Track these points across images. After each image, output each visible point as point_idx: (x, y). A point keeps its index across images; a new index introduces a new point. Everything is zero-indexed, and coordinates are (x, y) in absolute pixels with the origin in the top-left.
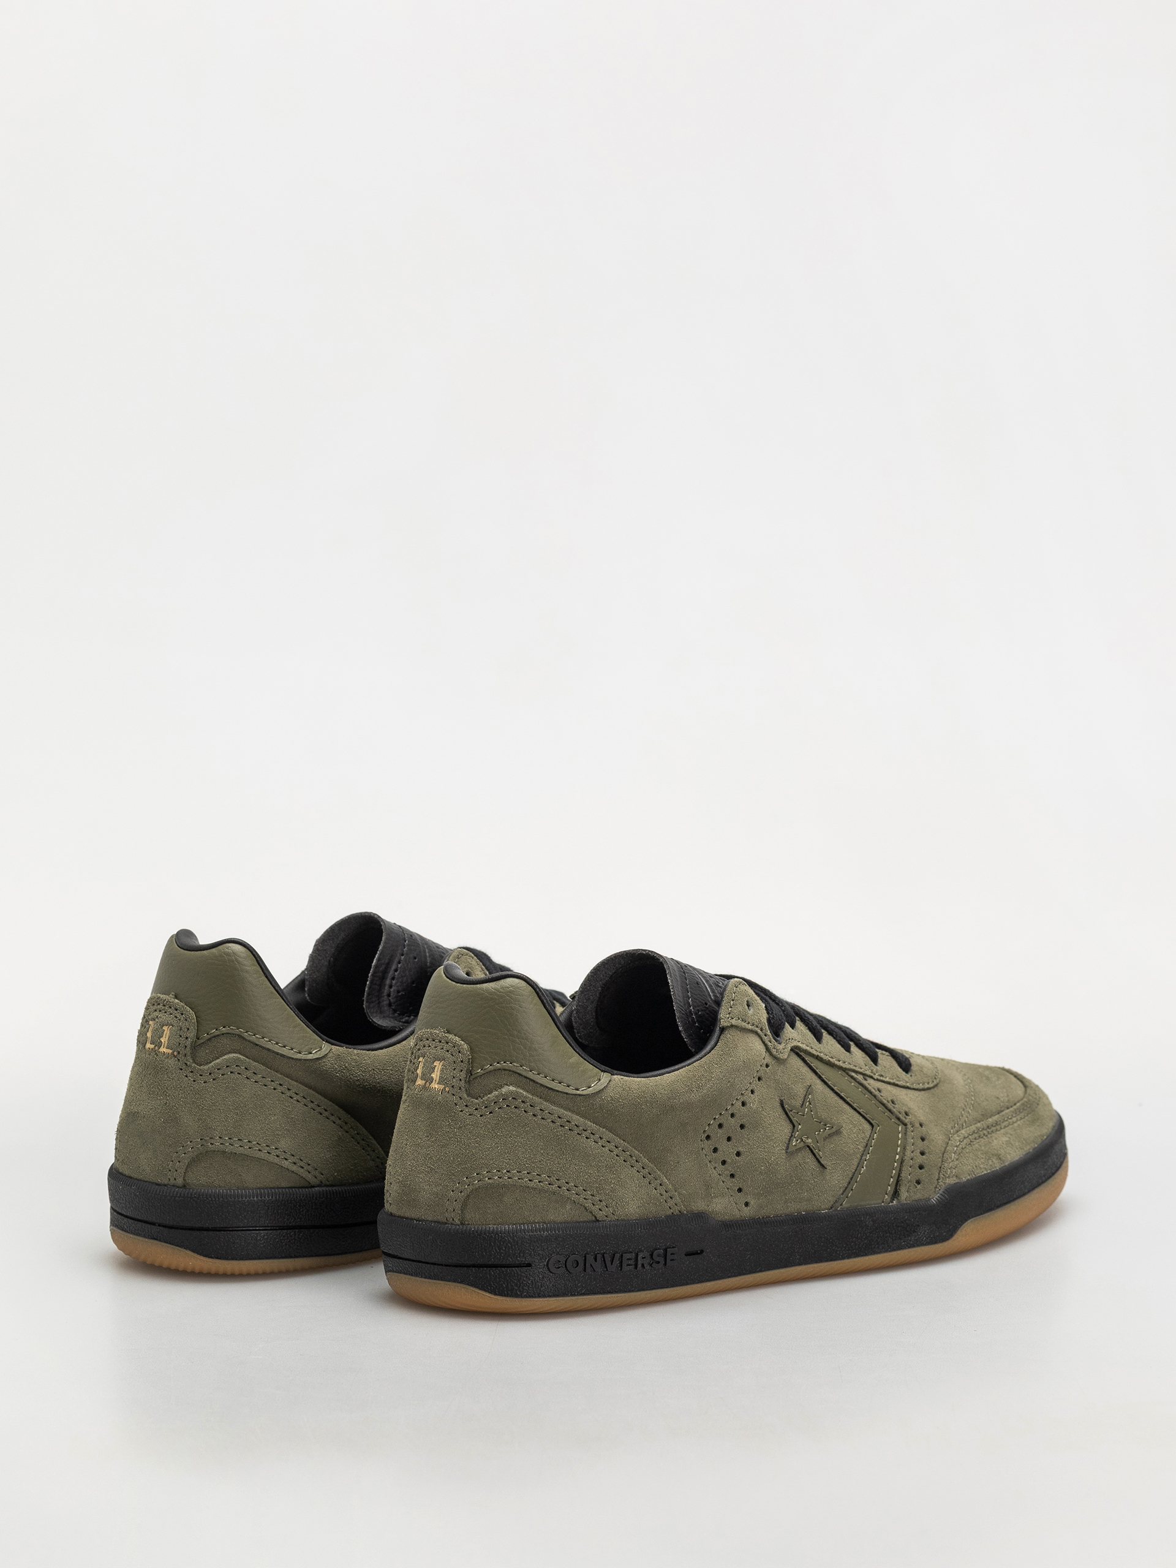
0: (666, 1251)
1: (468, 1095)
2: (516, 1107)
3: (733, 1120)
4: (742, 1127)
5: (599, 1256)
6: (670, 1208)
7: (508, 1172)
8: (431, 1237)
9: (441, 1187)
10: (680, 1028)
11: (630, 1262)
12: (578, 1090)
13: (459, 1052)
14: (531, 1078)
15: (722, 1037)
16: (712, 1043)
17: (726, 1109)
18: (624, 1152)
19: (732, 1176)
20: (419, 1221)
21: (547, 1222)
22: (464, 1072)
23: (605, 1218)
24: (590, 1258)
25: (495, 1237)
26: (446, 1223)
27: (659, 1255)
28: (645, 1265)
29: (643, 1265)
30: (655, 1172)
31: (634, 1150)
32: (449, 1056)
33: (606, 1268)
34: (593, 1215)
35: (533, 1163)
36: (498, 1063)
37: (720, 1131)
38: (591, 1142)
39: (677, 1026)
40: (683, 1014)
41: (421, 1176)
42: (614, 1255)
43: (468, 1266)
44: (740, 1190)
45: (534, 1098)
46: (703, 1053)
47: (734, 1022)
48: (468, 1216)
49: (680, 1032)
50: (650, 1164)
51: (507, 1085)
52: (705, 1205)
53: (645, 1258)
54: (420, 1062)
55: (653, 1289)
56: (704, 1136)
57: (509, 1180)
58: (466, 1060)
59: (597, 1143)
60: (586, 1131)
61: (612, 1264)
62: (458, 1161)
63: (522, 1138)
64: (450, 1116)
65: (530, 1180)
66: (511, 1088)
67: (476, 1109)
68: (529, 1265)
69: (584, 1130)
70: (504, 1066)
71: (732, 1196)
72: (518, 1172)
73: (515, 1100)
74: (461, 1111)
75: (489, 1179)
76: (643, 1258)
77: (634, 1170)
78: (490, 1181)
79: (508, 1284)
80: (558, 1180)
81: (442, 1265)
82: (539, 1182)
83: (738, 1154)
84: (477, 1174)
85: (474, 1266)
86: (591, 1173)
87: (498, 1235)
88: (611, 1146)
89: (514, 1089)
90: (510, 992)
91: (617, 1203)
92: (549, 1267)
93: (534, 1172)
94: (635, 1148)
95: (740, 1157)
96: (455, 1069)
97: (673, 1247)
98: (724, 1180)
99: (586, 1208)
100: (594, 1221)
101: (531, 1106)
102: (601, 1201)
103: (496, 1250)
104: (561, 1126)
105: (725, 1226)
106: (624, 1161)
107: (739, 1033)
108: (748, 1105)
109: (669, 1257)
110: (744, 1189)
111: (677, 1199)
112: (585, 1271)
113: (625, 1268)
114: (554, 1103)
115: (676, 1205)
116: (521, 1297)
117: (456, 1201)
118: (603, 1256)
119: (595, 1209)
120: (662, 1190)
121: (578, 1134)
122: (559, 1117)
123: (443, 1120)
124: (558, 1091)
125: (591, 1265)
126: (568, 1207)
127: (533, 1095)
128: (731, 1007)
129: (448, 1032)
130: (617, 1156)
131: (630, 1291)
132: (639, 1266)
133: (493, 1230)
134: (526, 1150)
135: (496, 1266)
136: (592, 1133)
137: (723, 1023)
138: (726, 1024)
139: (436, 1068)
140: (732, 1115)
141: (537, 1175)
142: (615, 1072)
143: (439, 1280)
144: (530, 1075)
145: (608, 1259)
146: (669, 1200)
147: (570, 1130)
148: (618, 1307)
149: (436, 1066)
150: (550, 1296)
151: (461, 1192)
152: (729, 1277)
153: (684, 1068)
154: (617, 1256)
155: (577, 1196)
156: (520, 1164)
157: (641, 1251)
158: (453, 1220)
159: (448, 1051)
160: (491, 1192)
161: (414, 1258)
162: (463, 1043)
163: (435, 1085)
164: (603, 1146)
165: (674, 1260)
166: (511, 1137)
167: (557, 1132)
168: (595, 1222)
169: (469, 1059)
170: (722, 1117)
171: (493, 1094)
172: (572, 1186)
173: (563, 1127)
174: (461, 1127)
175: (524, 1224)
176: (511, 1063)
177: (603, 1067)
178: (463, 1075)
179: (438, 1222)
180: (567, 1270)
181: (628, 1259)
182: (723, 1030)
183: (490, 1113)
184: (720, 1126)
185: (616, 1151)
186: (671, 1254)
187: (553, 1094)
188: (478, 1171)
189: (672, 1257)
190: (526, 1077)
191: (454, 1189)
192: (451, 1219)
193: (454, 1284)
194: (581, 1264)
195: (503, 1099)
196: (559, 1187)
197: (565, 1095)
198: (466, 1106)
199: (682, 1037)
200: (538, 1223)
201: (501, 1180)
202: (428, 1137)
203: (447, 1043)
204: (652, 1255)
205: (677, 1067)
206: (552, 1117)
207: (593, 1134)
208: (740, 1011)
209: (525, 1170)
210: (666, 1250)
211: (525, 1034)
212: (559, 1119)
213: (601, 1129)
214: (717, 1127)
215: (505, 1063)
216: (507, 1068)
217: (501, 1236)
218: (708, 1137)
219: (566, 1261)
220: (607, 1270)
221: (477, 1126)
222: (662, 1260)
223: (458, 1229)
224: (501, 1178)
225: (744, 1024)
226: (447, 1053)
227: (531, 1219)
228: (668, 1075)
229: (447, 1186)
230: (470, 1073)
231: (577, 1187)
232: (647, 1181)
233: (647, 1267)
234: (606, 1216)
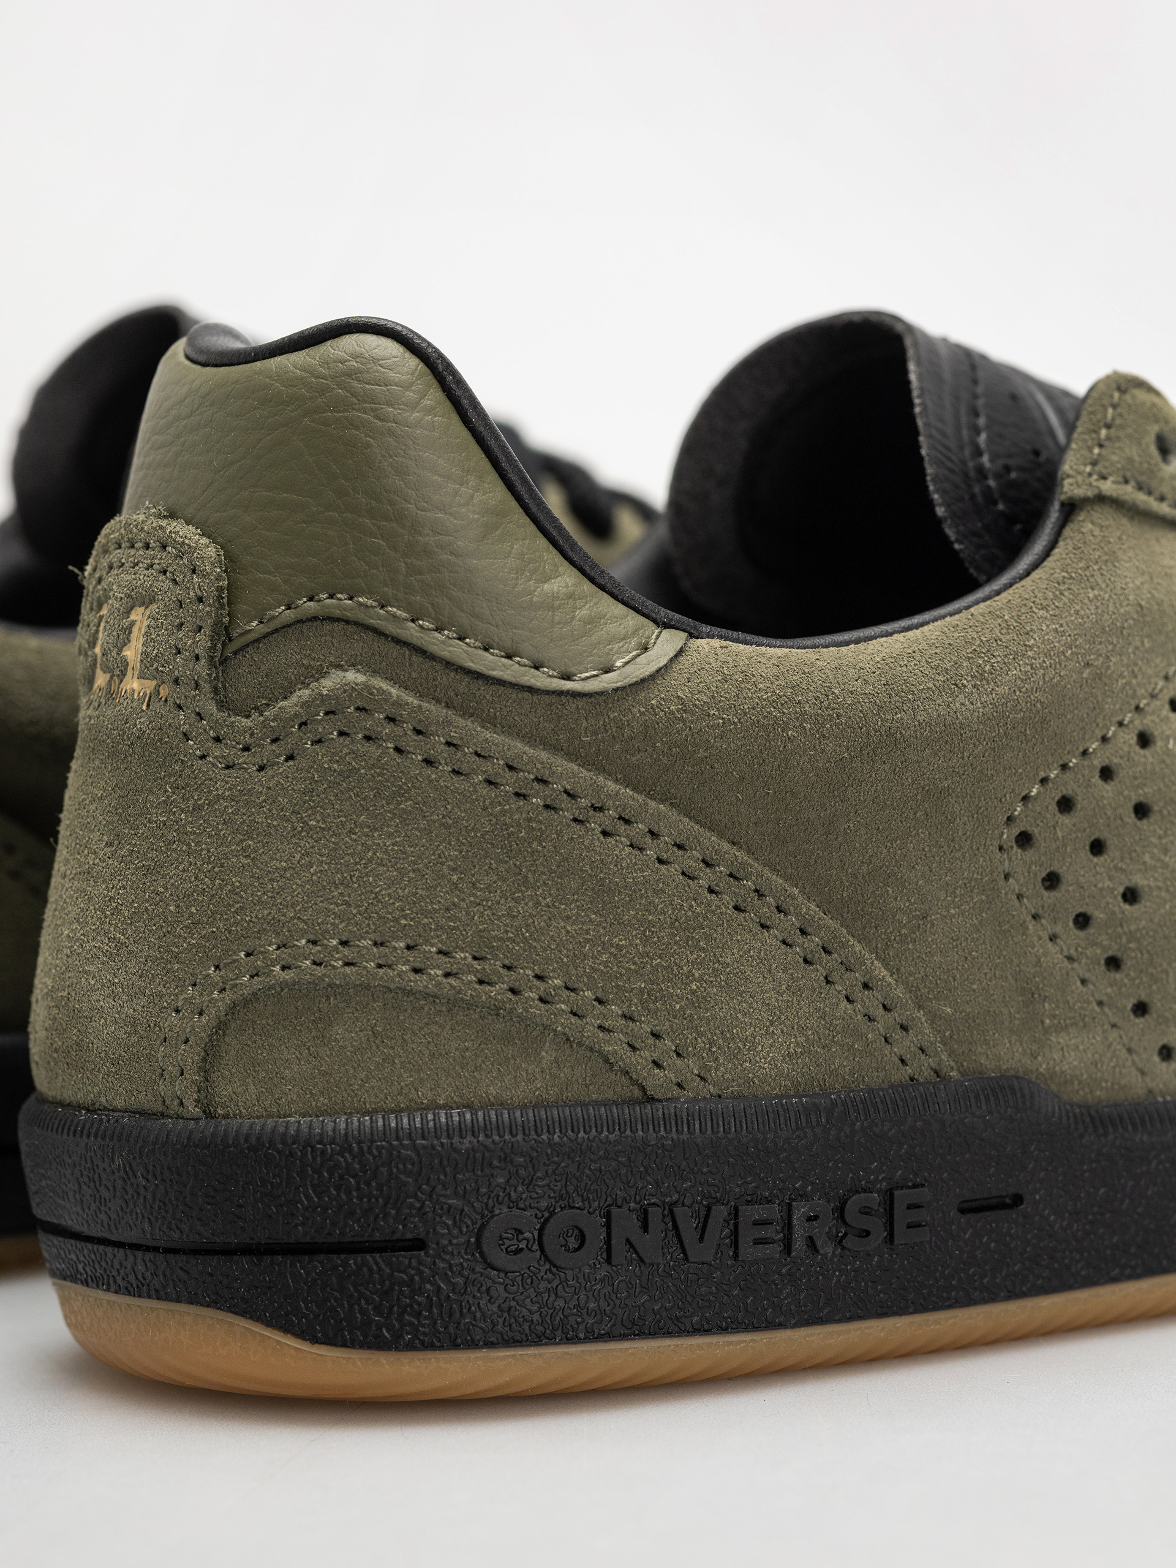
0: (892, 1196)
1: (222, 705)
2: (368, 738)
3: (1108, 789)
4: (1141, 810)
5: (655, 1214)
6: (903, 1061)
7: (344, 943)
8: (119, 1161)
9: (144, 1002)
10: (940, 511)
11: (764, 1232)
12: (567, 677)
13: (194, 571)
14: (415, 641)
15: (1067, 532)
16: (1038, 546)
17: (1085, 753)
18: (735, 878)
19: (1113, 963)
20: (95, 1111)
21: (477, 1103)
22: (207, 630)
23: (676, 1091)
24: (626, 1223)
25: (304, 1155)
26: (163, 1115)
27: (866, 1211)
28: (819, 1243)
29: (811, 1242)
30: (844, 945)
31: (767, 872)
32: (167, 585)
33: (684, 1252)
34: (634, 1082)
35: (425, 913)
36: (311, 599)
37: (1065, 820)
38: (619, 847)
39: (930, 505)
40: (951, 471)
41: (92, 968)
42: (709, 1209)
43: (227, 1252)
44: (1141, 1009)
45: (425, 705)
46: (1004, 579)
47: (1108, 487)
48: (224, 1090)
49: (938, 522)
50: (828, 920)
51: (339, 667)
52: (1024, 1052)
53: (816, 1218)
54: (101, 617)
55: (849, 1319)
56: (1008, 835)
57: (348, 970)
58: (209, 591)
59: (641, 849)
60: (600, 809)
61: (701, 1239)
62: (191, 915)
63: (390, 835)
64: (170, 775)
65: (416, 971)
66: (353, 676)
67: (246, 749)
68: (418, 1244)
69: (595, 809)
70: (328, 607)
71: (1114, 1026)
72: (375, 944)
73: (363, 715)
74: (203, 757)
75: (283, 968)
76: (810, 1219)
77: (771, 939)
78: (288, 975)
79: (351, 1306)
80: (509, 968)
81: (156, 1249)
82: (447, 975)
83: (1131, 896)
84: (248, 955)
85: (246, 1250)
86: (619, 948)
87: (313, 1148)
88: (691, 860)
89: (361, 678)
90: (351, 373)
91: (712, 1043)
92: (485, 1249)
93: (427, 942)
94: (774, 870)
95: (1136, 907)
96: (182, 624)
97: (915, 1186)
98: (1087, 975)
99: (607, 1061)
100: (632, 1102)
101: (419, 732)
102: (656, 1036)
103: (308, 1197)
104: (517, 794)
105: (1092, 1118)
106: (737, 908)
107: (1125, 521)
108: (1160, 743)
109: (901, 1217)
110: (1157, 1004)
111: (926, 1032)
112: (609, 1260)
113: (748, 1251)
114: (489, 722)
115: (922, 1050)
116: (397, 1349)
117: (186, 1041)
118: (671, 1212)
119: (639, 1063)
120: (870, 1002)
121: (575, 820)
122: (511, 768)
123: (151, 789)
124: (501, 682)
125: (628, 1241)
126: (547, 1055)
127: (421, 696)
128: (1101, 446)
129: (172, 515)
130: (711, 891)
131: (770, 1325)
132: (799, 1245)
133: (298, 1130)
134: (402, 873)
135: (310, 1249)
136: (621, 818)
137: (1071, 487)
138: (1080, 492)
139: (135, 629)
140: (1106, 773)
141: (440, 952)
142: (706, 628)
143: (149, 1297)
144: (412, 632)
145: (689, 1227)
146: (897, 1035)
147: (547, 807)
148: (730, 1379)
149: (133, 623)
150: (490, 1345)
151: (201, 1014)
152: (1115, 1280)
153: (939, 623)
154: (721, 1212)
155: (573, 1019)
156: (380, 917)
157: (803, 1196)
158: (181, 1104)
159: (165, 572)
160: (292, 1009)
161: (96, 1231)
162: (204, 541)
163: (133, 684)
164: (661, 861)
165: (919, 1225)
166: (351, 831)
167: (503, 813)
168: (640, 1103)
169: (220, 589)
170: (1068, 775)
171: (294, 698)
172: (555, 988)
173: (524, 796)
174: (200, 808)
175: (401, 1111)
176: (351, 598)
177: (664, 613)
178: (203, 640)
179: (142, 1113)
180: (547, 1259)
181: (756, 1223)
182: (1071, 509)
183: (290, 758)
184: (1066, 804)
185: (706, 878)
186: (909, 1207)
187: (487, 693)
188: (251, 944)
189: (914, 1216)
190: (397, 641)
191: (180, 1004)
192: (176, 1102)
193: (193, 1309)
194: (596, 1238)
195: (327, 713)
196: (513, 991)
197: (527, 695)
198: (217, 740)
199: (946, 537)
200: (448, 1107)
201: (319, 971)
202: (111, 845)
203: (164, 547)
204: (841, 1211)
205: (916, 620)
206: (487, 766)
207: (627, 822)
208: (1130, 460)
209: (398, 939)
210: (889, 1197)
211: (392, 503)
212: (508, 774)
213: (653, 804)
214: (1053, 807)
215: (331, 597)
216: (337, 613)
217: (323, 1152)
218: (1024, 839)
219: (541, 1231)
220: (686, 1258)
221: (247, 803)
222: (877, 1226)
223: (191, 1132)
224: (320, 964)
225: (1141, 498)
226: (162, 577)
227: (425, 1095)
228: (884, 639)
229: (161, 996)
230: (223, 633)
231: (573, 990)
232: (817, 974)
233: (828, 1249)
234: (679, 1085)
